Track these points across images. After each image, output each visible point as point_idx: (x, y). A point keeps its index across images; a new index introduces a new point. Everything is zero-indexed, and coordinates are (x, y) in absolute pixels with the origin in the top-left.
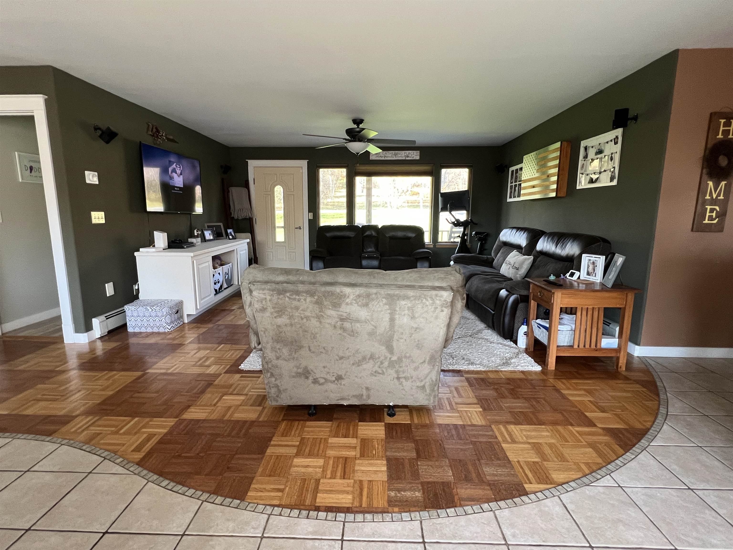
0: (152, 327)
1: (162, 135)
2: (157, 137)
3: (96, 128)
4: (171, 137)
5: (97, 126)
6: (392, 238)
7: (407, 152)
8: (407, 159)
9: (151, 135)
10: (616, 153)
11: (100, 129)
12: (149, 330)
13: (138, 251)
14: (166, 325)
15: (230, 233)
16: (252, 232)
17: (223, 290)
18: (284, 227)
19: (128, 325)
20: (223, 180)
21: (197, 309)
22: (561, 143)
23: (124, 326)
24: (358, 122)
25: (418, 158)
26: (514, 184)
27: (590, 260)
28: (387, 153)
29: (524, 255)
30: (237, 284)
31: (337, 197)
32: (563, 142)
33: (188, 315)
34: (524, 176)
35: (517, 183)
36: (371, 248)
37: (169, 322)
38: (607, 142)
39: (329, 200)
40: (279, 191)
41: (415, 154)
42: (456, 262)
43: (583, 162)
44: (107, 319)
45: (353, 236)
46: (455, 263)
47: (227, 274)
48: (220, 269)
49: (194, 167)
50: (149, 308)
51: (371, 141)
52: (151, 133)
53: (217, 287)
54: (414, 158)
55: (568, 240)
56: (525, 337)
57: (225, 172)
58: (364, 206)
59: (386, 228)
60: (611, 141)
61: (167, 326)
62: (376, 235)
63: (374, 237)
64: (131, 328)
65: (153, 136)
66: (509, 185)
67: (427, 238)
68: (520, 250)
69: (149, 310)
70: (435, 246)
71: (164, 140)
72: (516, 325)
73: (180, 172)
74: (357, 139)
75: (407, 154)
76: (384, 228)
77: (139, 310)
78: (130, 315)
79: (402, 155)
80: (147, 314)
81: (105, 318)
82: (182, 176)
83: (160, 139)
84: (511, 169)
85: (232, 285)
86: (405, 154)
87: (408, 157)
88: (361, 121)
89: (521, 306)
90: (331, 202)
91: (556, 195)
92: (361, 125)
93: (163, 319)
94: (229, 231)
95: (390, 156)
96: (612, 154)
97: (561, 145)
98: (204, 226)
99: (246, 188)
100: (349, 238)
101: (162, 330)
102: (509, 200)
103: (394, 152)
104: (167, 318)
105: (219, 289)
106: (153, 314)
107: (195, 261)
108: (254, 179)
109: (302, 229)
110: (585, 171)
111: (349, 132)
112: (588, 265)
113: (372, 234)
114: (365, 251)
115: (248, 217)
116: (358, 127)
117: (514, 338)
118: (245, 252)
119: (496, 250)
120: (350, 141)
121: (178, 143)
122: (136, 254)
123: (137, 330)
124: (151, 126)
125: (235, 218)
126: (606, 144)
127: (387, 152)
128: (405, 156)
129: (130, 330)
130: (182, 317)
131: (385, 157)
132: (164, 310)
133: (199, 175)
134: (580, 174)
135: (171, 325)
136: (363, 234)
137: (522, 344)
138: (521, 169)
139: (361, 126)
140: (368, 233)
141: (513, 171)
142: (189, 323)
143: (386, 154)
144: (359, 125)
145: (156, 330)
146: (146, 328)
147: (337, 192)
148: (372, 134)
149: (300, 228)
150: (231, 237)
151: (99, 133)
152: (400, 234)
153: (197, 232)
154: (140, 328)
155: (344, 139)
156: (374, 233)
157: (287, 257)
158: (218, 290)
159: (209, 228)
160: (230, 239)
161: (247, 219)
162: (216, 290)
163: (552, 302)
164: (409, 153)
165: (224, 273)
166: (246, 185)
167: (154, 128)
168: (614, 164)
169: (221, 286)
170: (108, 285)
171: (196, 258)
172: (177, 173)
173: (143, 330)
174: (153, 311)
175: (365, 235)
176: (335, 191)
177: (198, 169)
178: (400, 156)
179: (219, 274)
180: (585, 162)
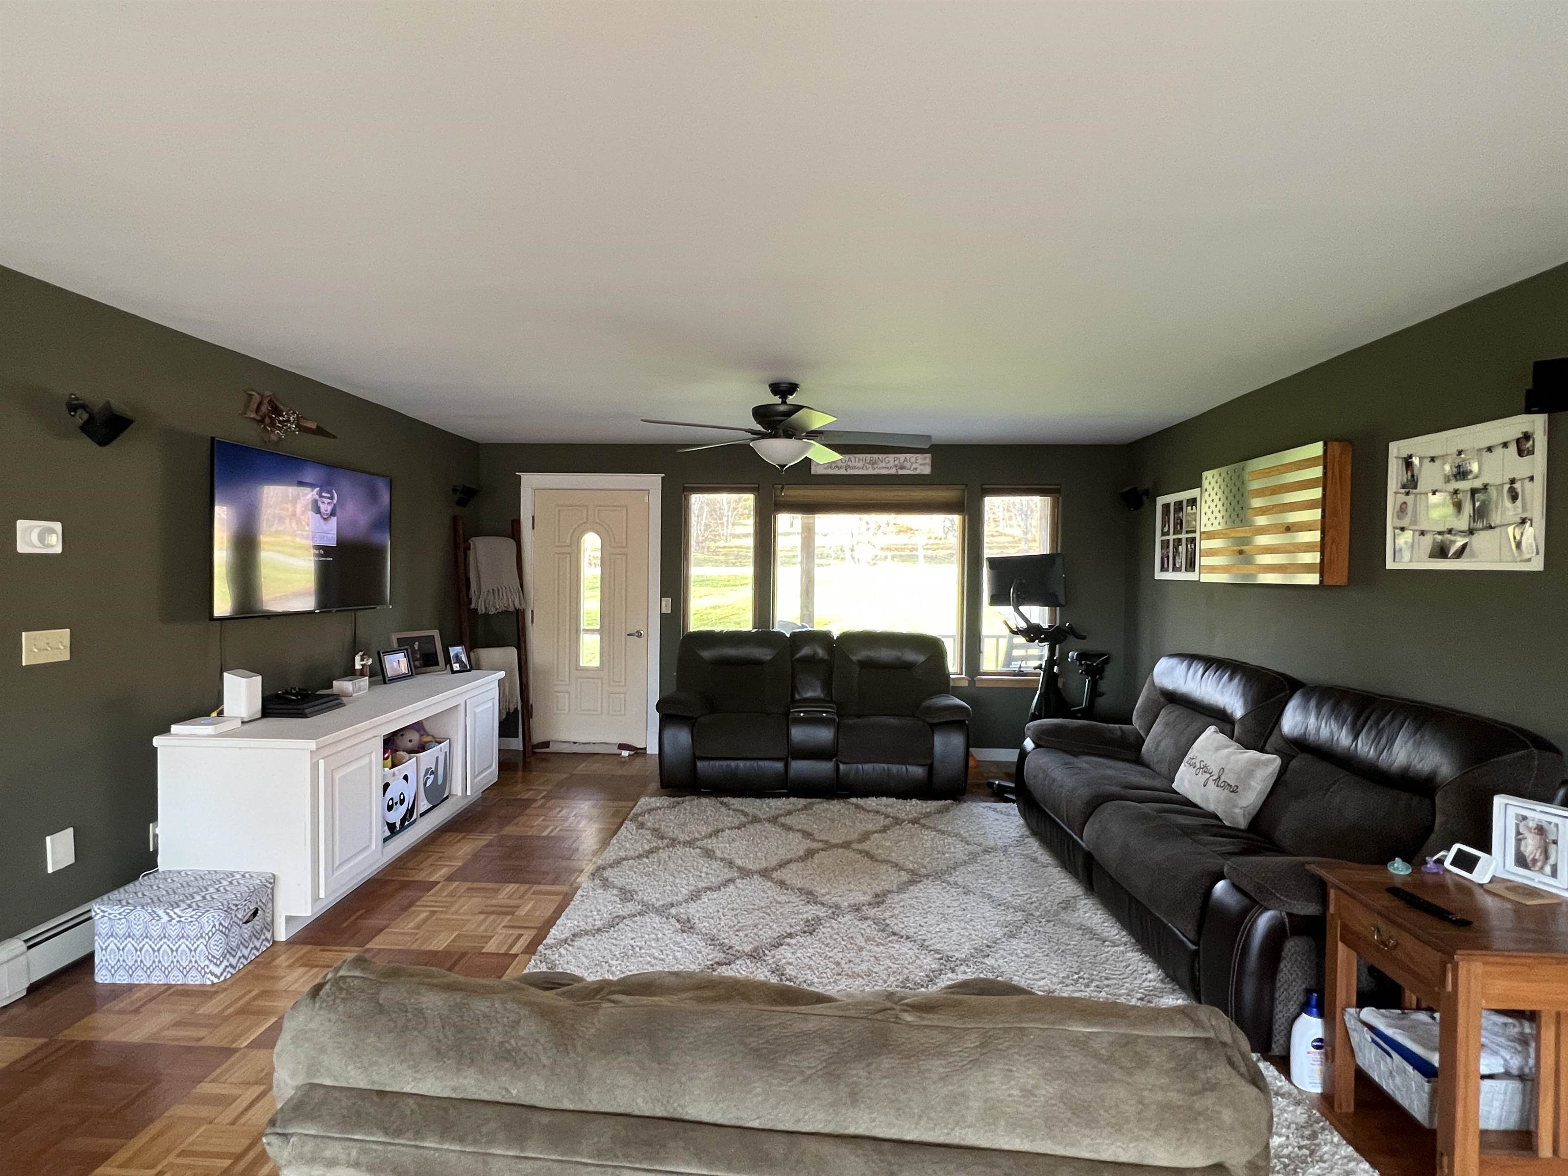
0: (166, 972)
1: (288, 421)
2: (273, 425)
3: (73, 407)
4: (312, 425)
5: (77, 399)
6: (868, 665)
7: (902, 457)
8: (901, 472)
9: (253, 419)
10: (1532, 479)
11: (84, 407)
12: (158, 979)
13: (165, 730)
14: (207, 962)
15: (457, 656)
16: (520, 642)
17: (415, 821)
18: (601, 631)
19: (97, 961)
20: (455, 520)
21: (316, 899)
22: (1325, 445)
23: (86, 963)
24: (783, 389)
25: (927, 470)
26: (1171, 537)
27: (1525, 818)
28: (853, 459)
29: (1247, 747)
30: (460, 794)
31: (738, 536)
32: (1329, 444)
33: (289, 919)
34: (1209, 524)
35: (1183, 536)
36: (815, 691)
37: (217, 954)
38: (1490, 449)
39: (722, 543)
40: (591, 543)
41: (920, 461)
42: (1041, 743)
43: (1402, 498)
44: (29, 948)
45: (769, 658)
46: (1037, 746)
47: (432, 773)
48: (409, 766)
49: (373, 495)
50: (160, 912)
51: (814, 435)
52: (253, 415)
53: (396, 816)
54: (918, 472)
55: (1397, 723)
56: (1317, 1055)
57: (462, 503)
58: (794, 556)
59: (850, 639)
60: (1505, 445)
61: (212, 967)
62: (826, 658)
63: (822, 661)
64: (104, 972)
65: (262, 421)
66: (1158, 539)
67: (954, 664)
68: (1228, 727)
69: (160, 918)
70: (972, 682)
71: (288, 432)
72: (1279, 1008)
73: (330, 508)
74: (781, 432)
75: (902, 460)
76: (847, 638)
77: (131, 917)
78: (104, 932)
79: (886, 465)
80: (155, 931)
81: (25, 947)
82: (334, 520)
83: (280, 429)
84: (1161, 501)
85: (447, 797)
86: (897, 462)
87: (902, 468)
88: (792, 388)
89: (1293, 947)
90: (724, 547)
91: (1321, 581)
92: (791, 397)
93: (202, 946)
94: (454, 651)
95: (860, 465)
96: (1513, 481)
97: (1325, 451)
98: (389, 640)
99: (513, 538)
100: (759, 663)
101: (194, 979)
102: (1159, 575)
103: (869, 456)
104: (212, 942)
105: (403, 820)
106: (173, 931)
107: (322, 762)
108: (533, 517)
109: (644, 638)
110: (1414, 521)
111: (761, 413)
112: (1518, 833)
113: (815, 653)
114: (797, 697)
115: (511, 609)
116: (784, 402)
117: (1276, 1050)
118: (490, 704)
119: (1144, 711)
120: (763, 436)
121: (334, 437)
122: (157, 741)
123: (122, 978)
124: (257, 398)
125: (479, 611)
126: (1487, 455)
127: (852, 456)
128: (896, 466)
129: (102, 976)
130: (270, 926)
131: (847, 467)
132: (204, 919)
133: (388, 515)
134: (1395, 528)
135: (225, 963)
136: (793, 655)
137: (1307, 1080)
138: (1193, 502)
139: (791, 399)
140: (806, 651)
141: (1166, 507)
142: (292, 942)
143: (850, 460)
144: (786, 398)
145: (176, 979)
146: (149, 971)
147: (739, 524)
148: (819, 421)
149: (639, 635)
150: (456, 667)
151: (82, 417)
152: (886, 654)
153: (362, 660)
154: (131, 972)
155: (747, 431)
156: (821, 653)
157: (605, 705)
158: (398, 825)
159: (404, 645)
160: (453, 672)
161: (512, 612)
162: (391, 827)
163: (1449, 988)
164: (906, 460)
165: (422, 773)
166: (515, 533)
167: (266, 401)
168: (1524, 509)
169: (410, 812)
170: (52, 841)
171: (326, 752)
172: (322, 510)
173: (140, 978)
174: (174, 922)
175: (797, 656)
176: (733, 524)
177: (385, 498)
178: (884, 465)
179: (406, 778)
180: (1410, 499)
